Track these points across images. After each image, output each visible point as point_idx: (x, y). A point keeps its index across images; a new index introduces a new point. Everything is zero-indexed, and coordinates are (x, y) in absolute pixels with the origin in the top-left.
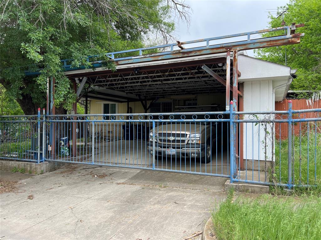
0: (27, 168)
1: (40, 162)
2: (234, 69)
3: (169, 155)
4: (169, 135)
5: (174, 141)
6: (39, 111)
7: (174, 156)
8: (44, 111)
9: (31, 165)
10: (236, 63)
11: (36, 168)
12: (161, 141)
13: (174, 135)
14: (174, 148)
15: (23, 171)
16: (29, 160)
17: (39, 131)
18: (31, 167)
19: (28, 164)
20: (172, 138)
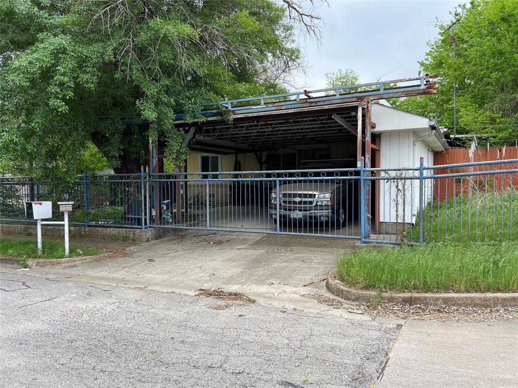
0: (130, 236)
1: (145, 228)
2: (367, 120)
3: (295, 219)
4: (295, 195)
5: (300, 203)
6: (142, 169)
7: (300, 219)
8: (147, 168)
9: (134, 232)
10: (368, 114)
11: (140, 235)
12: (286, 204)
13: (300, 196)
14: (300, 210)
15: (125, 239)
16: (132, 226)
17: (143, 192)
18: (134, 235)
19: (130, 231)
20: (298, 199)
